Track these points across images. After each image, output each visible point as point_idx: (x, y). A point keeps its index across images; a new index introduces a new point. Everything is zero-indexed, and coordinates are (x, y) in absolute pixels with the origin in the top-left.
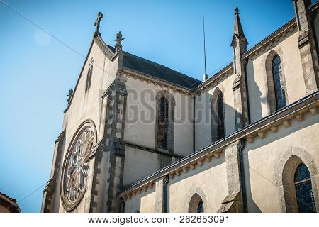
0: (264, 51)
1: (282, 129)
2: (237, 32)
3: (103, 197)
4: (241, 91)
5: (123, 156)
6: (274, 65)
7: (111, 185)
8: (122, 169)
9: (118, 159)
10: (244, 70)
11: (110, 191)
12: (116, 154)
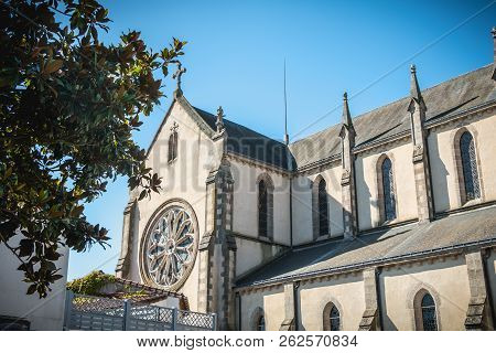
0: (375, 152)
1: (415, 266)
2: (346, 122)
3: (217, 291)
4: (351, 189)
5: (235, 249)
6: (385, 167)
7: (226, 280)
8: (235, 263)
9: (231, 253)
10: (353, 165)
11: (225, 285)
12: (229, 249)
